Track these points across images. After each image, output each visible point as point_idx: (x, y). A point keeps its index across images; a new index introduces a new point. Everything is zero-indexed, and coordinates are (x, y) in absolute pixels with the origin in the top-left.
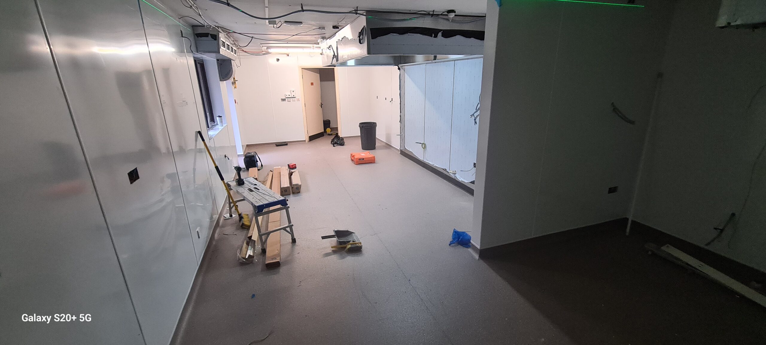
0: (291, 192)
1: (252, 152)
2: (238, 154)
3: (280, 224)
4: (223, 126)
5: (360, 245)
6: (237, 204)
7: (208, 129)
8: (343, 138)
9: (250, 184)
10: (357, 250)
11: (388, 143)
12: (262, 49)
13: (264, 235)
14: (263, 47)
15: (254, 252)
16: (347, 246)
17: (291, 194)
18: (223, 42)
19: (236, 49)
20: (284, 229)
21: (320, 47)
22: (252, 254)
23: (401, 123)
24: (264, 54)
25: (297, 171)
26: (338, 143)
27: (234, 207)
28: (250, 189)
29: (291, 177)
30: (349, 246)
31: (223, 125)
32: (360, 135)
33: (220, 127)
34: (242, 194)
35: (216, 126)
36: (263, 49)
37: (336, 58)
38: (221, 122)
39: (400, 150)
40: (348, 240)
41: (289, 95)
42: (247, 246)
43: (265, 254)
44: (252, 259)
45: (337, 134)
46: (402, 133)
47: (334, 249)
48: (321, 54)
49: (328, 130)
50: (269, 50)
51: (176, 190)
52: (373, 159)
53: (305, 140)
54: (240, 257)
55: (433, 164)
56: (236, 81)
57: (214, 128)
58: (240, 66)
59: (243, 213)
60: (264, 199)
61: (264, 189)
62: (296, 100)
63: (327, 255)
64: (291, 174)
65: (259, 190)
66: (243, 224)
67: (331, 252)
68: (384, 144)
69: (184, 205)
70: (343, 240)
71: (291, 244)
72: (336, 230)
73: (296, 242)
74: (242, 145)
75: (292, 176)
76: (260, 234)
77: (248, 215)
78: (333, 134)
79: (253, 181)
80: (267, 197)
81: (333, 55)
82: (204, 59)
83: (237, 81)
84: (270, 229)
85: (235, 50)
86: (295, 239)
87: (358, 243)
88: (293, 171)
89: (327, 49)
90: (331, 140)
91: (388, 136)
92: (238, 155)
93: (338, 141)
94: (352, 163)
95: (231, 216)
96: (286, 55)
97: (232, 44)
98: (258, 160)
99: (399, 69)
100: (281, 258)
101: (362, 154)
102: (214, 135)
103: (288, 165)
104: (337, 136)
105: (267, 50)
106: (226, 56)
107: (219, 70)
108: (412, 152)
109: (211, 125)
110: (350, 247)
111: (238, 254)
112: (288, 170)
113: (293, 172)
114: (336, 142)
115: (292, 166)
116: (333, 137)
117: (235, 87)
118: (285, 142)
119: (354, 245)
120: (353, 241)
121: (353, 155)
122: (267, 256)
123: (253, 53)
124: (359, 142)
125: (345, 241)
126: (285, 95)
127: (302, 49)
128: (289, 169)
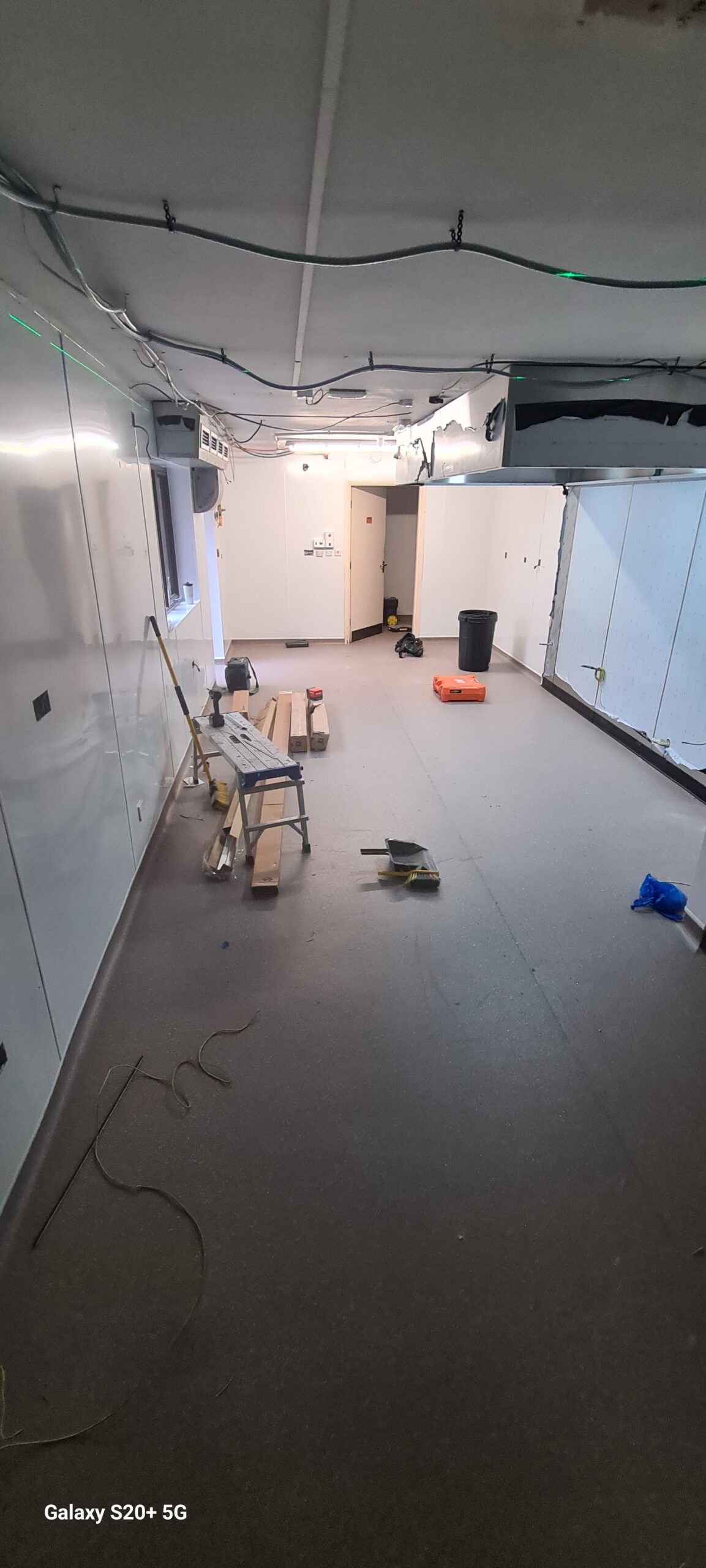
0: (309, 748)
1: (241, 655)
2: (216, 658)
3: (283, 812)
4: (192, 604)
5: (437, 878)
6: (207, 761)
7: (167, 608)
8: (421, 640)
9: (235, 727)
10: (428, 886)
11: (516, 659)
12: (277, 445)
13: (254, 832)
14: (280, 441)
15: (232, 860)
16: (409, 875)
17: (308, 751)
18: (207, 434)
19: (227, 446)
20: (291, 823)
21: (395, 441)
22: (228, 864)
23: (553, 617)
24: (280, 455)
25: (324, 705)
26: (410, 650)
27: (202, 766)
28: (234, 736)
29: (310, 716)
30: (414, 877)
31: (194, 602)
32: (458, 636)
33: (188, 606)
34: (220, 745)
35: (181, 603)
36: (279, 444)
37: (428, 468)
38: (191, 596)
39: (544, 678)
40: (412, 862)
41: (321, 544)
42: (221, 845)
43: (253, 867)
44: (228, 873)
45: (410, 630)
46: (552, 641)
47: (381, 877)
48: (396, 457)
49: (392, 620)
50: (291, 448)
51: (107, 724)
52: (481, 693)
53: (343, 638)
54: (208, 865)
55: (616, 717)
56: (223, 510)
57: (178, 607)
58: (232, 481)
59: (217, 780)
60: (257, 760)
61: (259, 740)
62: (333, 554)
63: (368, 887)
64: (310, 710)
65: (248, 739)
66: (216, 802)
67: (376, 883)
68: (507, 660)
69: (118, 752)
70: (402, 861)
71: (301, 855)
72: (390, 839)
73: (310, 851)
74: (224, 641)
75: (313, 714)
76: (246, 828)
77: (226, 784)
78: (401, 630)
79: (241, 722)
80: (264, 758)
81: (423, 462)
82: (167, 467)
83: (225, 510)
84: (264, 821)
85: (226, 448)
86: (309, 845)
87: (432, 873)
88: (315, 703)
89: (412, 445)
90: (396, 644)
91: (520, 645)
92: (215, 660)
93: (410, 647)
94: (435, 697)
95: (196, 782)
96: (322, 457)
97: (222, 436)
98: (251, 674)
99: (566, 492)
100: (281, 878)
101: (459, 681)
102: (177, 622)
103: (307, 690)
104: (409, 637)
105: (286, 447)
106: (208, 462)
107: (193, 492)
108: (570, 684)
109: (172, 600)
110: (415, 880)
111: (205, 860)
112: (305, 700)
113: (315, 707)
114: (407, 648)
115: (315, 692)
116: (401, 636)
117: (220, 524)
118: (304, 640)
119: (425, 876)
120: (423, 868)
121: (439, 680)
122: (254, 872)
123: (259, 452)
124: (454, 652)
125: (407, 864)
126: (313, 542)
127: (357, 446)
128: (307, 700)
